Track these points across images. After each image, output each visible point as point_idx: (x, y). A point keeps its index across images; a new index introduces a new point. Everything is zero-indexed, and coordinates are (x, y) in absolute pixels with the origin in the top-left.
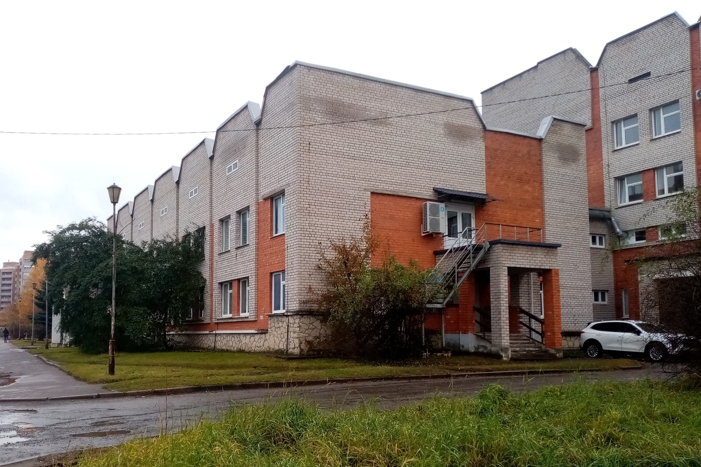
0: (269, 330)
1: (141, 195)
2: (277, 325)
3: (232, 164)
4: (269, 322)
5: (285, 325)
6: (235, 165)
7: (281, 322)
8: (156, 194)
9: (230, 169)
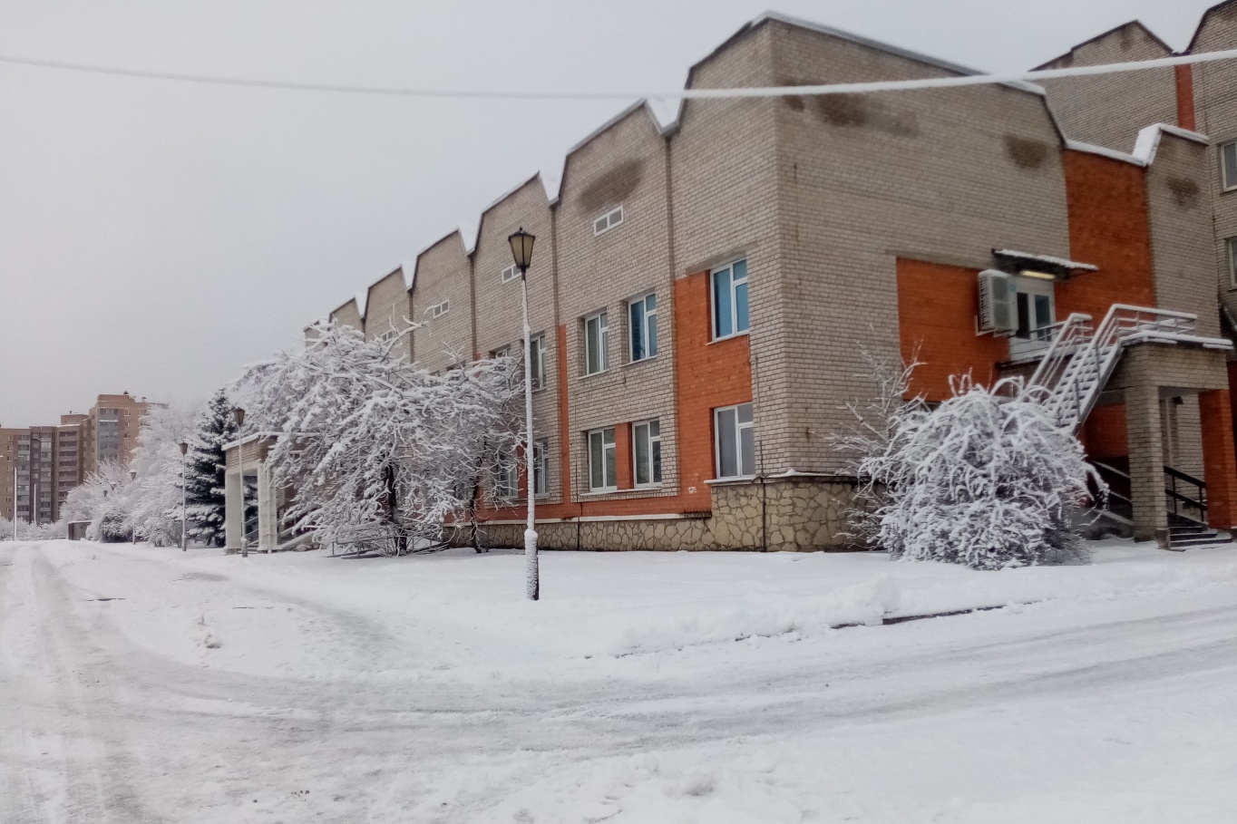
0: (714, 513)
1: (384, 283)
2: (733, 504)
3: (608, 215)
4: (714, 498)
5: (755, 501)
6: (616, 217)
7: (745, 495)
8: (419, 279)
9: (602, 225)
